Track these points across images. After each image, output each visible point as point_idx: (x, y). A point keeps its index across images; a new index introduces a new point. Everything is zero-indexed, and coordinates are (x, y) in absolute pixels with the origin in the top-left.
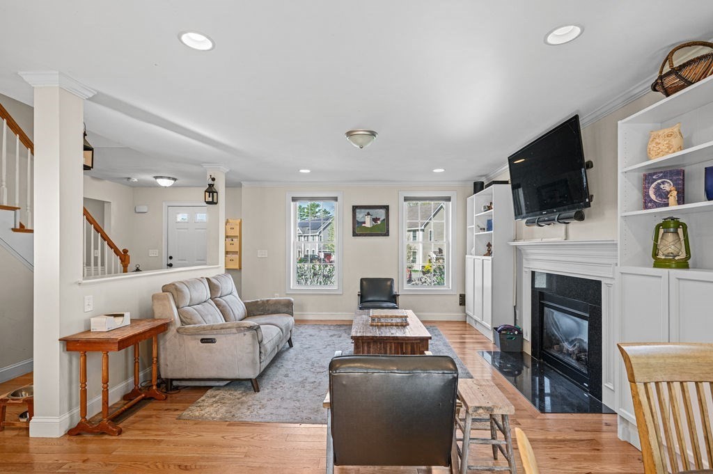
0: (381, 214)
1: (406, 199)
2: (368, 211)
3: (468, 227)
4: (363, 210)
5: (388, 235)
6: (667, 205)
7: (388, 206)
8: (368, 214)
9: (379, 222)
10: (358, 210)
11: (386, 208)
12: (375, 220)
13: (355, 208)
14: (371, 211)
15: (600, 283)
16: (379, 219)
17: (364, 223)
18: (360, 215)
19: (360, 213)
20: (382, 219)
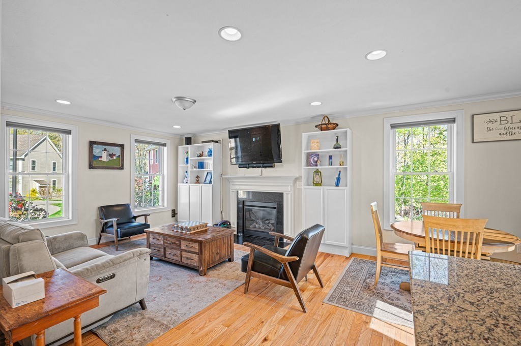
0: (117, 151)
1: (136, 141)
2: (104, 147)
3: (179, 165)
4: (100, 146)
5: (123, 169)
6: (317, 166)
7: (124, 145)
8: (105, 150)
9: (115, 158)
10: (95, 146)
11: (122, 146)
12: (111, 155)
13: (92, 144)
14: (107, 148)
15: (283, 193)
16: (115, 155)
17: (101, 157)
18: (97, 150)
19: (97, 148)
20: (117, 155)
